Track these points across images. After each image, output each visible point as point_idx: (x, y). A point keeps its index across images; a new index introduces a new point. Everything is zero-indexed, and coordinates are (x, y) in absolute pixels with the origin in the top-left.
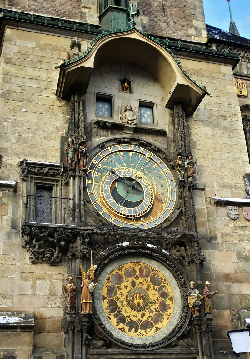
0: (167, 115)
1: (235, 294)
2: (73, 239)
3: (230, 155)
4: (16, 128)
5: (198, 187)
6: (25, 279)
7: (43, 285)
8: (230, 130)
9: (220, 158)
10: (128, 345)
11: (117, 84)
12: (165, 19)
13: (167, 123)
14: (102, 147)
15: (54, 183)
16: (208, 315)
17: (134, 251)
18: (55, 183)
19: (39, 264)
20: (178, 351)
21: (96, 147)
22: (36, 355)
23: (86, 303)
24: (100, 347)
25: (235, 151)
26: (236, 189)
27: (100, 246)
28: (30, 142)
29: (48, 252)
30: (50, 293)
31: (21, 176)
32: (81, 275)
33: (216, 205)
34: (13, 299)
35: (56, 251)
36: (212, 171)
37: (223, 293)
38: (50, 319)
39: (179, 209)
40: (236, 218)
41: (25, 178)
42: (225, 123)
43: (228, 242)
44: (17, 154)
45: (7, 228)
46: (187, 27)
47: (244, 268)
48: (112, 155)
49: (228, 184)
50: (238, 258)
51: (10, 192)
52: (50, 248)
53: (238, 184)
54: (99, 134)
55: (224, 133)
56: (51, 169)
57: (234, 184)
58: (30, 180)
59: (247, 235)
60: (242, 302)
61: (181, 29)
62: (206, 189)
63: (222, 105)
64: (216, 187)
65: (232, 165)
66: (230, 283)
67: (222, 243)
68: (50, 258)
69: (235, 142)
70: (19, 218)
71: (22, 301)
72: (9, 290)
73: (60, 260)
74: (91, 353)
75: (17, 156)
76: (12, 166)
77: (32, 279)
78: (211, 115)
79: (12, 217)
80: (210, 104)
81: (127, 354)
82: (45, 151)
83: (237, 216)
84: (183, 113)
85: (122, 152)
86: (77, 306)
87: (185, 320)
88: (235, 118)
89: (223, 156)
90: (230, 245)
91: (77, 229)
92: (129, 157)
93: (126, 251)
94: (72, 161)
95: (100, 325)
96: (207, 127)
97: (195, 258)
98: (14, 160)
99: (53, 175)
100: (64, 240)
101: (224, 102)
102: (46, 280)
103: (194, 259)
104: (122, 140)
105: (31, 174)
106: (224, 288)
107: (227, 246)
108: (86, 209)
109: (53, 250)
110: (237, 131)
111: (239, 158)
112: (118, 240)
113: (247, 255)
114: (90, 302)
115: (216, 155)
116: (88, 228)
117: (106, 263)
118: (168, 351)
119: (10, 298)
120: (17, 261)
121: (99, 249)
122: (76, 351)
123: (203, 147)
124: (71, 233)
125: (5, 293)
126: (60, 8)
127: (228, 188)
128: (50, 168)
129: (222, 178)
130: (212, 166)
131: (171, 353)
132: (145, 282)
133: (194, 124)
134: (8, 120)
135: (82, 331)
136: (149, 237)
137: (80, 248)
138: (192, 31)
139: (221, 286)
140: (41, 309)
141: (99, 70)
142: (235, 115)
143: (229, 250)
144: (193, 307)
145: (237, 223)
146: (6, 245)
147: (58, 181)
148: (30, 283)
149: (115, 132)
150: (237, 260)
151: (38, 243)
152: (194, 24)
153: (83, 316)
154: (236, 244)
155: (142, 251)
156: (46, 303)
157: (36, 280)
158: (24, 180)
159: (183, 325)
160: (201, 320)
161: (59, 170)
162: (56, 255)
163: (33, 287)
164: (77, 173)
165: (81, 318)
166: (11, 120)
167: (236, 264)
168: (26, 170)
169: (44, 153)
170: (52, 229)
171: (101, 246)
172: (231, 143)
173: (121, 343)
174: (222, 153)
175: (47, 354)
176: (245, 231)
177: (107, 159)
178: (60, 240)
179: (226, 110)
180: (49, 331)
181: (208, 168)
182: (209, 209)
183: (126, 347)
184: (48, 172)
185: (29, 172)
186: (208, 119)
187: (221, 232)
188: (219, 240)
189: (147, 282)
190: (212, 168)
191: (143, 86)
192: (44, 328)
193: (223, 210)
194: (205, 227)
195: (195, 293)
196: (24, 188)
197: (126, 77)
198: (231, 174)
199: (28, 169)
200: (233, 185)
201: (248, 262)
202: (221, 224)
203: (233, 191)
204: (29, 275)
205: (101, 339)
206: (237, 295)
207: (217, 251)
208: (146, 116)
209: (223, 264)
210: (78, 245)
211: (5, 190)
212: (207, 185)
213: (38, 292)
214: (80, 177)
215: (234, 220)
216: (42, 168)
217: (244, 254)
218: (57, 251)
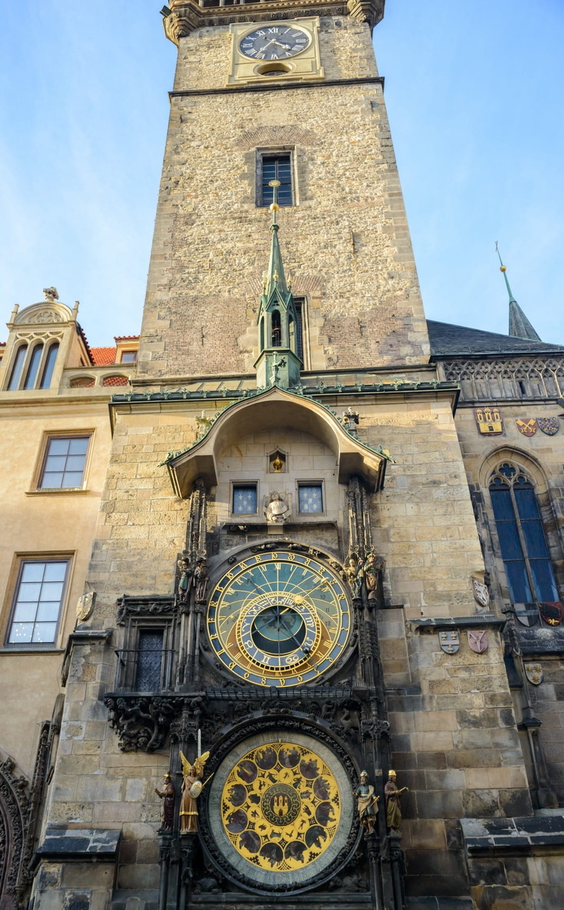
0: (342, 495)
1: (454, 788)
2: (177, 712)
3: (447, 543)
4: (118, 551)
5: (392, 605)
6: (112, 778)
7: (137, 787)
8: (448, 502)
9: (430, 551)
10: (255, 887)
11: (265, 461)
12: (362, 341)
13: (341, 507)
14: (232, 561)
15: (164, 625)
16: (392, 831)
17: (272, 724)
18: (166, 624)
19: (133, 753)
20: (340, 897)
21: (223, 564)
22: (118, 901)
23: (187, 817)
24: (210, 890)
25: (456, 535)
26: (458, 600)
27: (220, 719)
28: (135, 569)
29: (142, 734)
30: (146, 798)
31: (117, 621)
32: (182, 770)
33: (419, 633)
34: (93, 809)
35: (153, 731)
36: (415, 574)
37: (432, 788)
38: (144, 841)
39: (353, 646)
40: (454, 652)
41: (123, 623)
42: (438, 493)
43: (442, 695)
44: (116, 588)
45: (93, 700)
46: (399, 346)
47: (471, 740)
48: (248, 571)
49: (444, 593)
50: (460, 723)
51: (100, 645)
52: (146, 728)
53: (461, 592)
54: (231, 543)
55: (436, 510)
56: (160, 604)
57: (454, 592)
58: (131, 623)
59: (476, 680)
60: (468, 802)
61: (389, 350)
62: (405, 606)
63: (433, 465)
64: (422, 600)
65: (451, 560)
66: (446, 768)
67: (431, 698)
68: (145, 743)
69: (456, 520)
70: (112, 684)
71: (106, 812)
72: (89, 795)
73: (160, 746)
74: (194, 900)
75: (114, 592)
76: (107, 606)
77: (121, 777)
78: (415, 484)
79: (101, 683)
80: (412, 467)
81: (252, 902)
82: (154, 578)
83: (456, 648)
84: (360, 489)
85: (265, 565)
86: (174, 821)
87: (355, 841)
88: (456, 482)
89: (434, 547)
90: (445, 700)
91: (180, 697)
92: (275, 572)
93: (259, 725)
94: (184, 591)
95: (211, 852)
96: (407, 505)
97: (371, 730)
98: (111, 598)
99: (163, 613)
100: (163, 714)
101: (436, 459)
102: (141, 777)
103: (370, 732)
104: (263, 547)
105: (132, 615)
106: (434, 779)
107: (441, 702)
108: (203, 661)
109: (149, 730)
110: (459, 502)
111: (463, 547)
112: (248, 707)
113: (478, 715)
114: (192, 813)
115: (423, 547)
116: (196, 694)
117: (225, 746)
118: (321, 897)
119: (90, 809)
120: (103, 749)
121: (219, 724)
122: (169, 896)
123: (400, 537)
124: (171, 703)
125: (84, 800)
126: (210, 360)
127: (444, 601)
128: (158, 602)
129: (433, 585)
130: (415, 566)
131: (325, 900)
132: (262, 779)
133: (385, 502)
134: (108, 541)
135: (180, 862)
136: (300, 698)
137: (184, 726)
138: (406, 350)
139: (428, 776)
140: (132, 824)
141: (237, 448)
142: (455, 477)
143: (443, 708)
144: (365, 817)
145: (457, 660)
146: (90, 726)
147: (170, 621)
148: (119, 783)
149: (254, 535)
150: (459, 727)
151: (126, 722)
152: (409, 339)
153: (182, 838)
154: (455, 697)
155: (284, 724)
156: (140, 815)
157: (127, 778)
158: (121, 625)
159: (350, 850)
160: (379, 841)
161: (170, 604)
162: (153, 737)
163: (123, 790)
164: (191, 609)
165: (180, 840)
166: (111, 541)
167: (457, 733)
168: (124, 611)
169: (153, 582)
170: (144, 699)
171: (223, 718)
172: (449, 523)
173: (244, 883)
174: (434, 542)
175: (133, 900)
176: (472, 673)
177: (241, 579)
178: (157, 716)
179: (440, 471)
180: (141, 862)
181: (409, 571)
182: (410, 640)
183: (251, 890)
184: (155, 609)
185: (129, 612)
186: (410, 490)
187: (428, 678)
188: (426, 691)
189: (263, 776)
190: (417, 569)
191: (304, 459)
192: (134, 856)
193: (431, 640)
194: (405, 671)
195: (368, 792)
196: (121, 637)
197: (278, 449)
198: (450, 575)
199: (127, 609)
200: (453, 594)
201: (478, 728)
202: (429, 664)
203: (453, 604)
204: (118, 771)
205: (212, 875)
206: (458, 790)
207: (420, 712)
208: (310, 501)
209: (432, 735)
210: (183, 722)
211: (94, 644)
212: (407, 599)
213: (128, 798)
214: (196, 613)
215: (451, 654)
216: (148, 604)
217: (472, 714)
218: (156, 731)
